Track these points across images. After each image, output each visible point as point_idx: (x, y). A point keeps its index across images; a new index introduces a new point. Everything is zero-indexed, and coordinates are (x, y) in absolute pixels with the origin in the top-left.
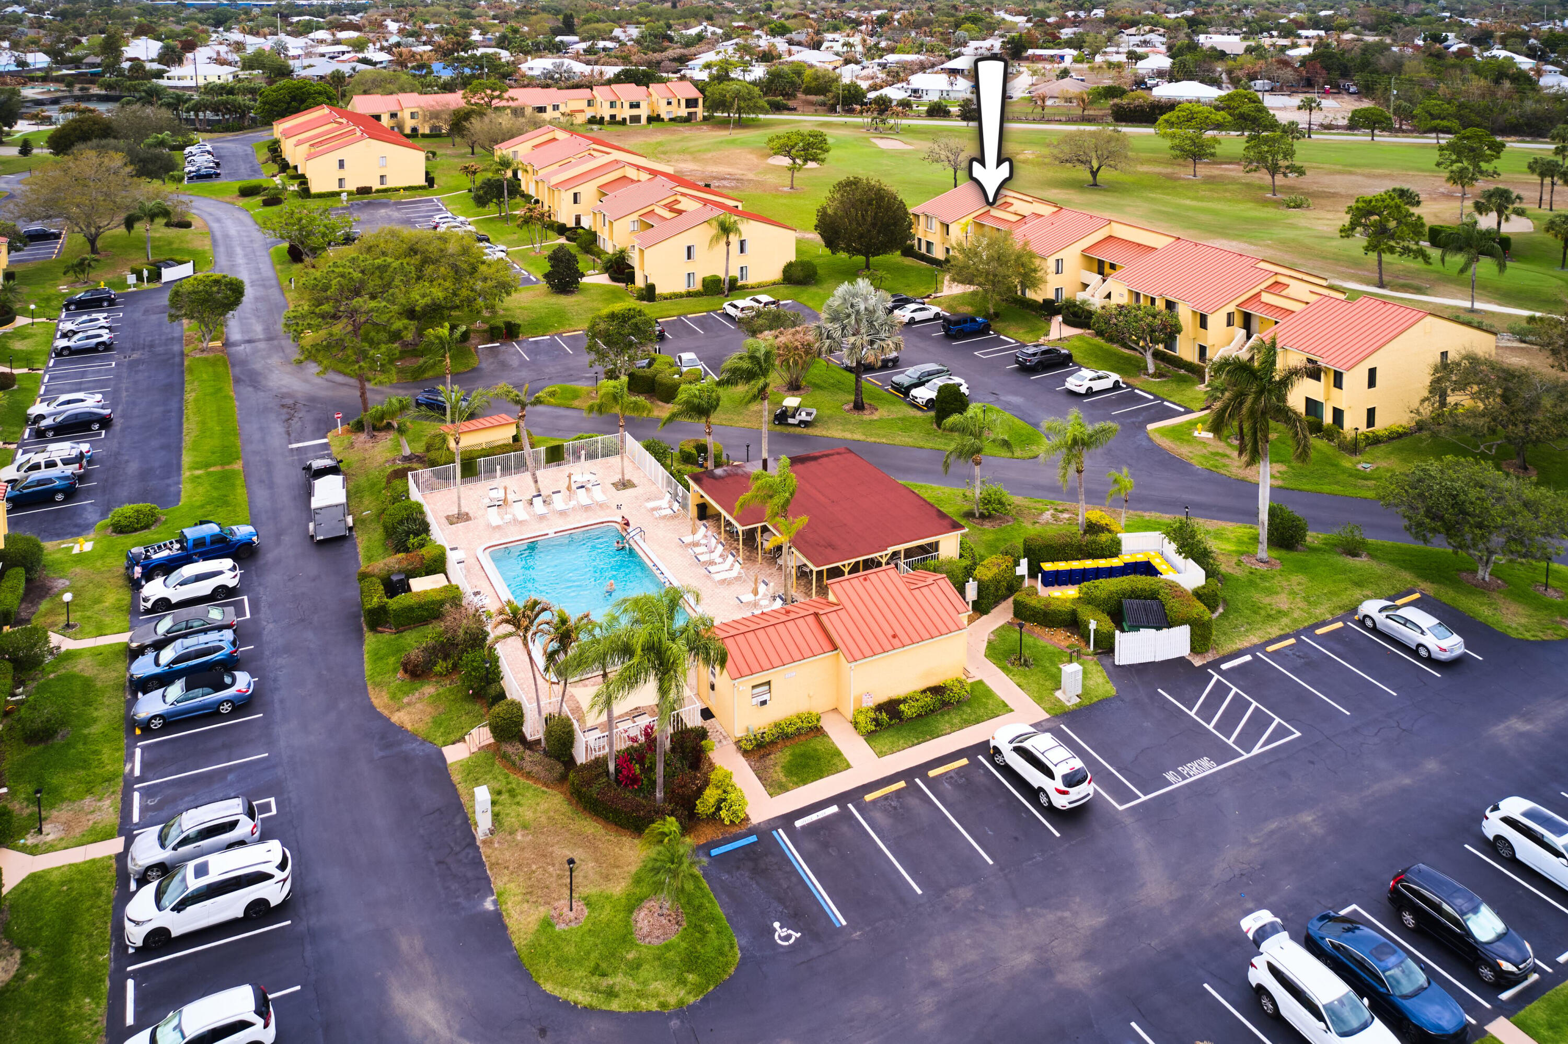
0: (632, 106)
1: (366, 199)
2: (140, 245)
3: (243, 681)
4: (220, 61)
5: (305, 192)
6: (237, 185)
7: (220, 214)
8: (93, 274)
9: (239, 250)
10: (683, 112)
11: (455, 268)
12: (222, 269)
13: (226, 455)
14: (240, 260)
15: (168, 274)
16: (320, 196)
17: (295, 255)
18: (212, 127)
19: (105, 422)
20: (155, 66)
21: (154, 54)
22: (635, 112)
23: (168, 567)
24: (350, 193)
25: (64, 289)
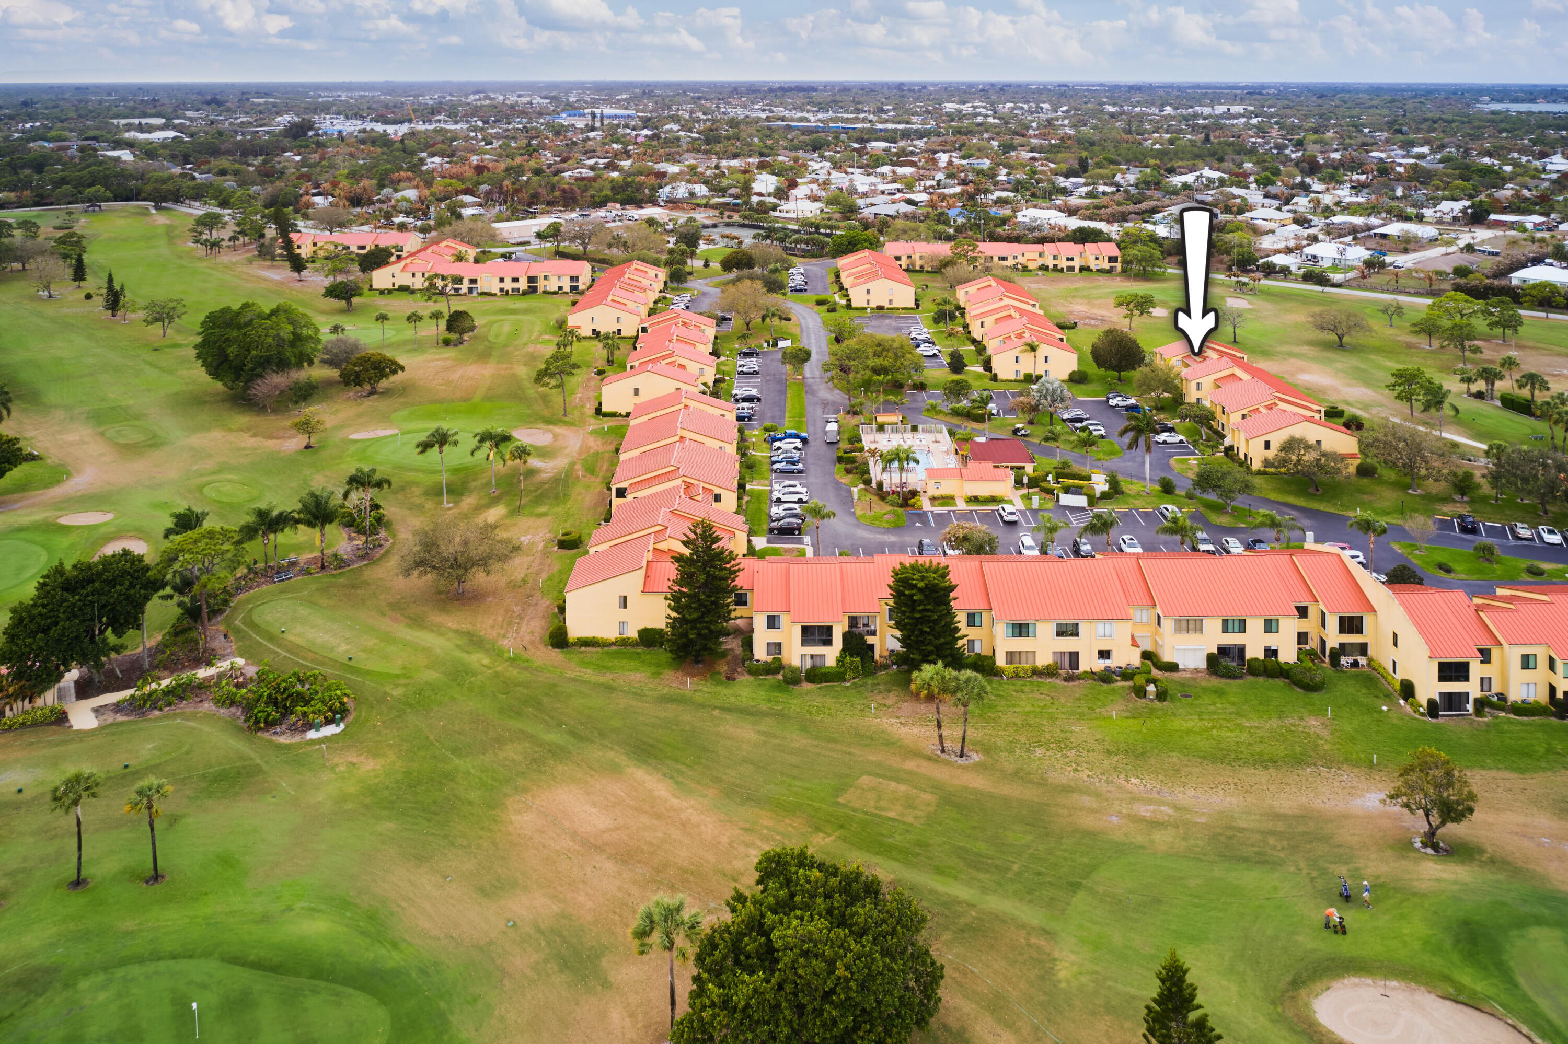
0: (1068, 259)
1: (881, 313)
2: (768, 329)
3: (800, 466)
4: (814, 199)
5: (849, 306)
6: (816, 297)
7: (806, 314)
8: (749, 341)
9: (813, 336)
10: (1107, 266)
11: (896, 355)
12: (804, 344)
13: (801, 415)
14: (813, 341)
15: (781, 344)
16: (857, 309)
17: (838, 340)
18: (805, 254)
19: (759, 400)
20: (772, 200)
21: (771, 189)
22: (1070, 264)
23: (781, 439)
24: (872, 309)
25: (737, 346)
